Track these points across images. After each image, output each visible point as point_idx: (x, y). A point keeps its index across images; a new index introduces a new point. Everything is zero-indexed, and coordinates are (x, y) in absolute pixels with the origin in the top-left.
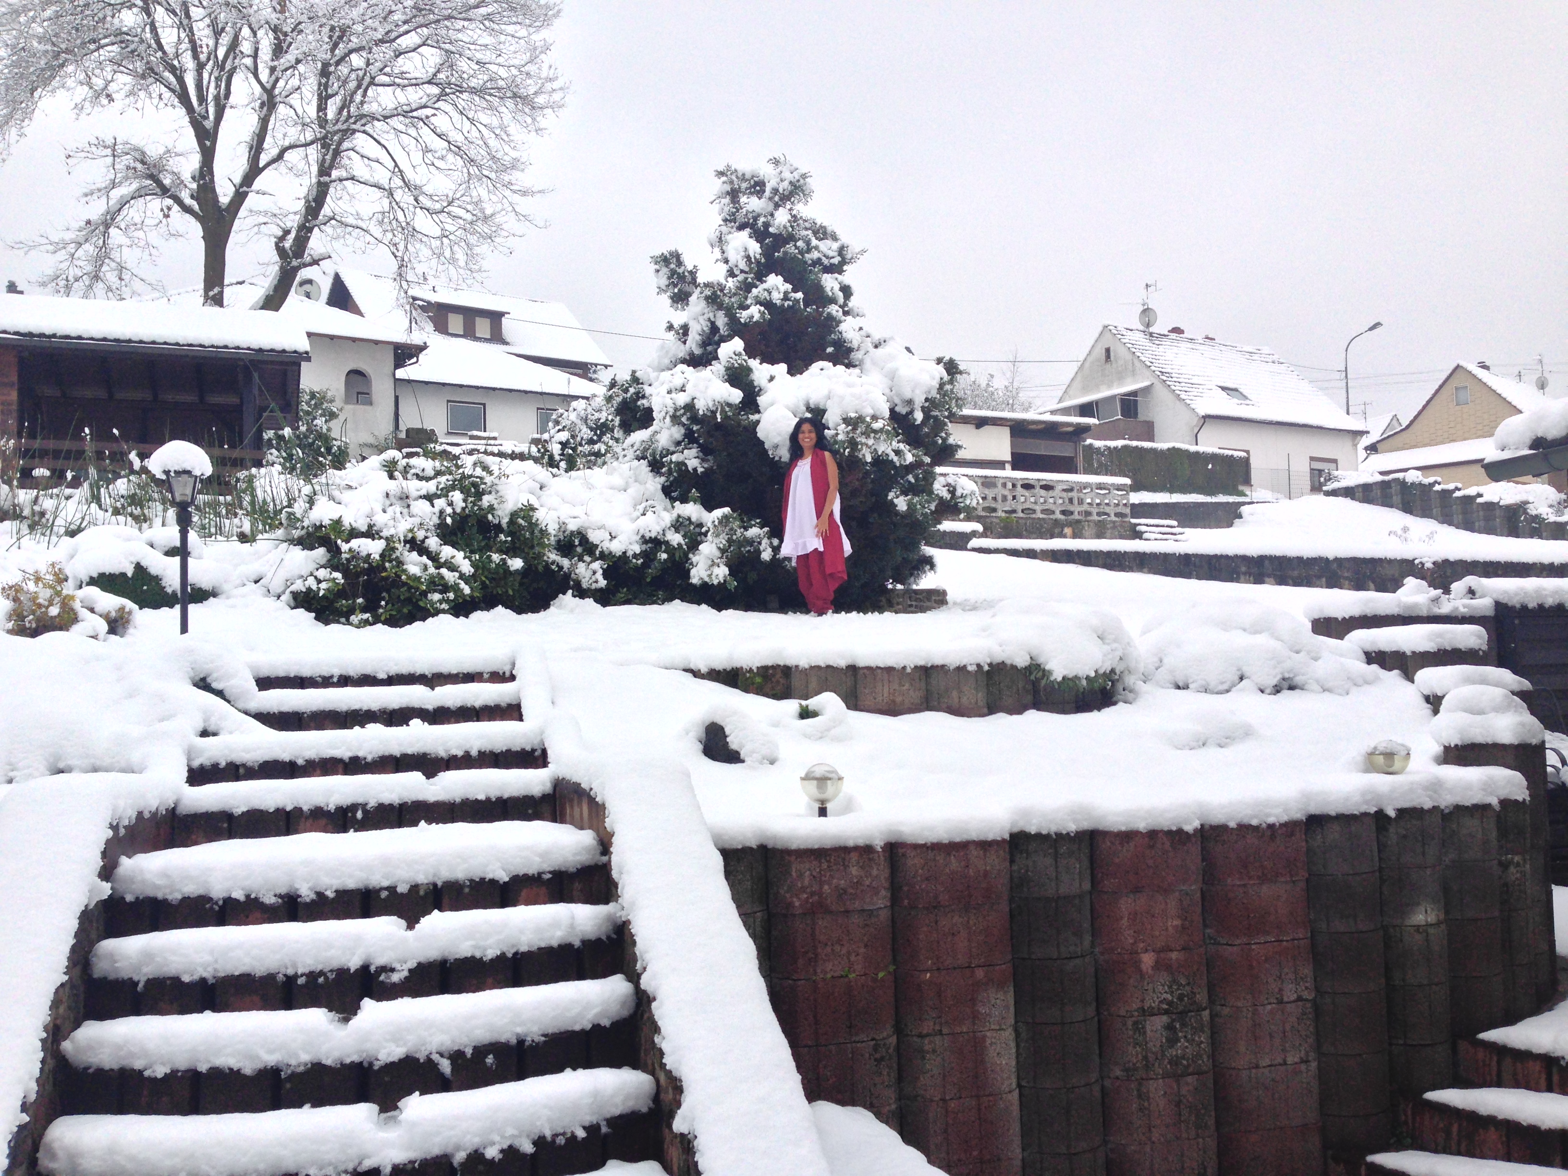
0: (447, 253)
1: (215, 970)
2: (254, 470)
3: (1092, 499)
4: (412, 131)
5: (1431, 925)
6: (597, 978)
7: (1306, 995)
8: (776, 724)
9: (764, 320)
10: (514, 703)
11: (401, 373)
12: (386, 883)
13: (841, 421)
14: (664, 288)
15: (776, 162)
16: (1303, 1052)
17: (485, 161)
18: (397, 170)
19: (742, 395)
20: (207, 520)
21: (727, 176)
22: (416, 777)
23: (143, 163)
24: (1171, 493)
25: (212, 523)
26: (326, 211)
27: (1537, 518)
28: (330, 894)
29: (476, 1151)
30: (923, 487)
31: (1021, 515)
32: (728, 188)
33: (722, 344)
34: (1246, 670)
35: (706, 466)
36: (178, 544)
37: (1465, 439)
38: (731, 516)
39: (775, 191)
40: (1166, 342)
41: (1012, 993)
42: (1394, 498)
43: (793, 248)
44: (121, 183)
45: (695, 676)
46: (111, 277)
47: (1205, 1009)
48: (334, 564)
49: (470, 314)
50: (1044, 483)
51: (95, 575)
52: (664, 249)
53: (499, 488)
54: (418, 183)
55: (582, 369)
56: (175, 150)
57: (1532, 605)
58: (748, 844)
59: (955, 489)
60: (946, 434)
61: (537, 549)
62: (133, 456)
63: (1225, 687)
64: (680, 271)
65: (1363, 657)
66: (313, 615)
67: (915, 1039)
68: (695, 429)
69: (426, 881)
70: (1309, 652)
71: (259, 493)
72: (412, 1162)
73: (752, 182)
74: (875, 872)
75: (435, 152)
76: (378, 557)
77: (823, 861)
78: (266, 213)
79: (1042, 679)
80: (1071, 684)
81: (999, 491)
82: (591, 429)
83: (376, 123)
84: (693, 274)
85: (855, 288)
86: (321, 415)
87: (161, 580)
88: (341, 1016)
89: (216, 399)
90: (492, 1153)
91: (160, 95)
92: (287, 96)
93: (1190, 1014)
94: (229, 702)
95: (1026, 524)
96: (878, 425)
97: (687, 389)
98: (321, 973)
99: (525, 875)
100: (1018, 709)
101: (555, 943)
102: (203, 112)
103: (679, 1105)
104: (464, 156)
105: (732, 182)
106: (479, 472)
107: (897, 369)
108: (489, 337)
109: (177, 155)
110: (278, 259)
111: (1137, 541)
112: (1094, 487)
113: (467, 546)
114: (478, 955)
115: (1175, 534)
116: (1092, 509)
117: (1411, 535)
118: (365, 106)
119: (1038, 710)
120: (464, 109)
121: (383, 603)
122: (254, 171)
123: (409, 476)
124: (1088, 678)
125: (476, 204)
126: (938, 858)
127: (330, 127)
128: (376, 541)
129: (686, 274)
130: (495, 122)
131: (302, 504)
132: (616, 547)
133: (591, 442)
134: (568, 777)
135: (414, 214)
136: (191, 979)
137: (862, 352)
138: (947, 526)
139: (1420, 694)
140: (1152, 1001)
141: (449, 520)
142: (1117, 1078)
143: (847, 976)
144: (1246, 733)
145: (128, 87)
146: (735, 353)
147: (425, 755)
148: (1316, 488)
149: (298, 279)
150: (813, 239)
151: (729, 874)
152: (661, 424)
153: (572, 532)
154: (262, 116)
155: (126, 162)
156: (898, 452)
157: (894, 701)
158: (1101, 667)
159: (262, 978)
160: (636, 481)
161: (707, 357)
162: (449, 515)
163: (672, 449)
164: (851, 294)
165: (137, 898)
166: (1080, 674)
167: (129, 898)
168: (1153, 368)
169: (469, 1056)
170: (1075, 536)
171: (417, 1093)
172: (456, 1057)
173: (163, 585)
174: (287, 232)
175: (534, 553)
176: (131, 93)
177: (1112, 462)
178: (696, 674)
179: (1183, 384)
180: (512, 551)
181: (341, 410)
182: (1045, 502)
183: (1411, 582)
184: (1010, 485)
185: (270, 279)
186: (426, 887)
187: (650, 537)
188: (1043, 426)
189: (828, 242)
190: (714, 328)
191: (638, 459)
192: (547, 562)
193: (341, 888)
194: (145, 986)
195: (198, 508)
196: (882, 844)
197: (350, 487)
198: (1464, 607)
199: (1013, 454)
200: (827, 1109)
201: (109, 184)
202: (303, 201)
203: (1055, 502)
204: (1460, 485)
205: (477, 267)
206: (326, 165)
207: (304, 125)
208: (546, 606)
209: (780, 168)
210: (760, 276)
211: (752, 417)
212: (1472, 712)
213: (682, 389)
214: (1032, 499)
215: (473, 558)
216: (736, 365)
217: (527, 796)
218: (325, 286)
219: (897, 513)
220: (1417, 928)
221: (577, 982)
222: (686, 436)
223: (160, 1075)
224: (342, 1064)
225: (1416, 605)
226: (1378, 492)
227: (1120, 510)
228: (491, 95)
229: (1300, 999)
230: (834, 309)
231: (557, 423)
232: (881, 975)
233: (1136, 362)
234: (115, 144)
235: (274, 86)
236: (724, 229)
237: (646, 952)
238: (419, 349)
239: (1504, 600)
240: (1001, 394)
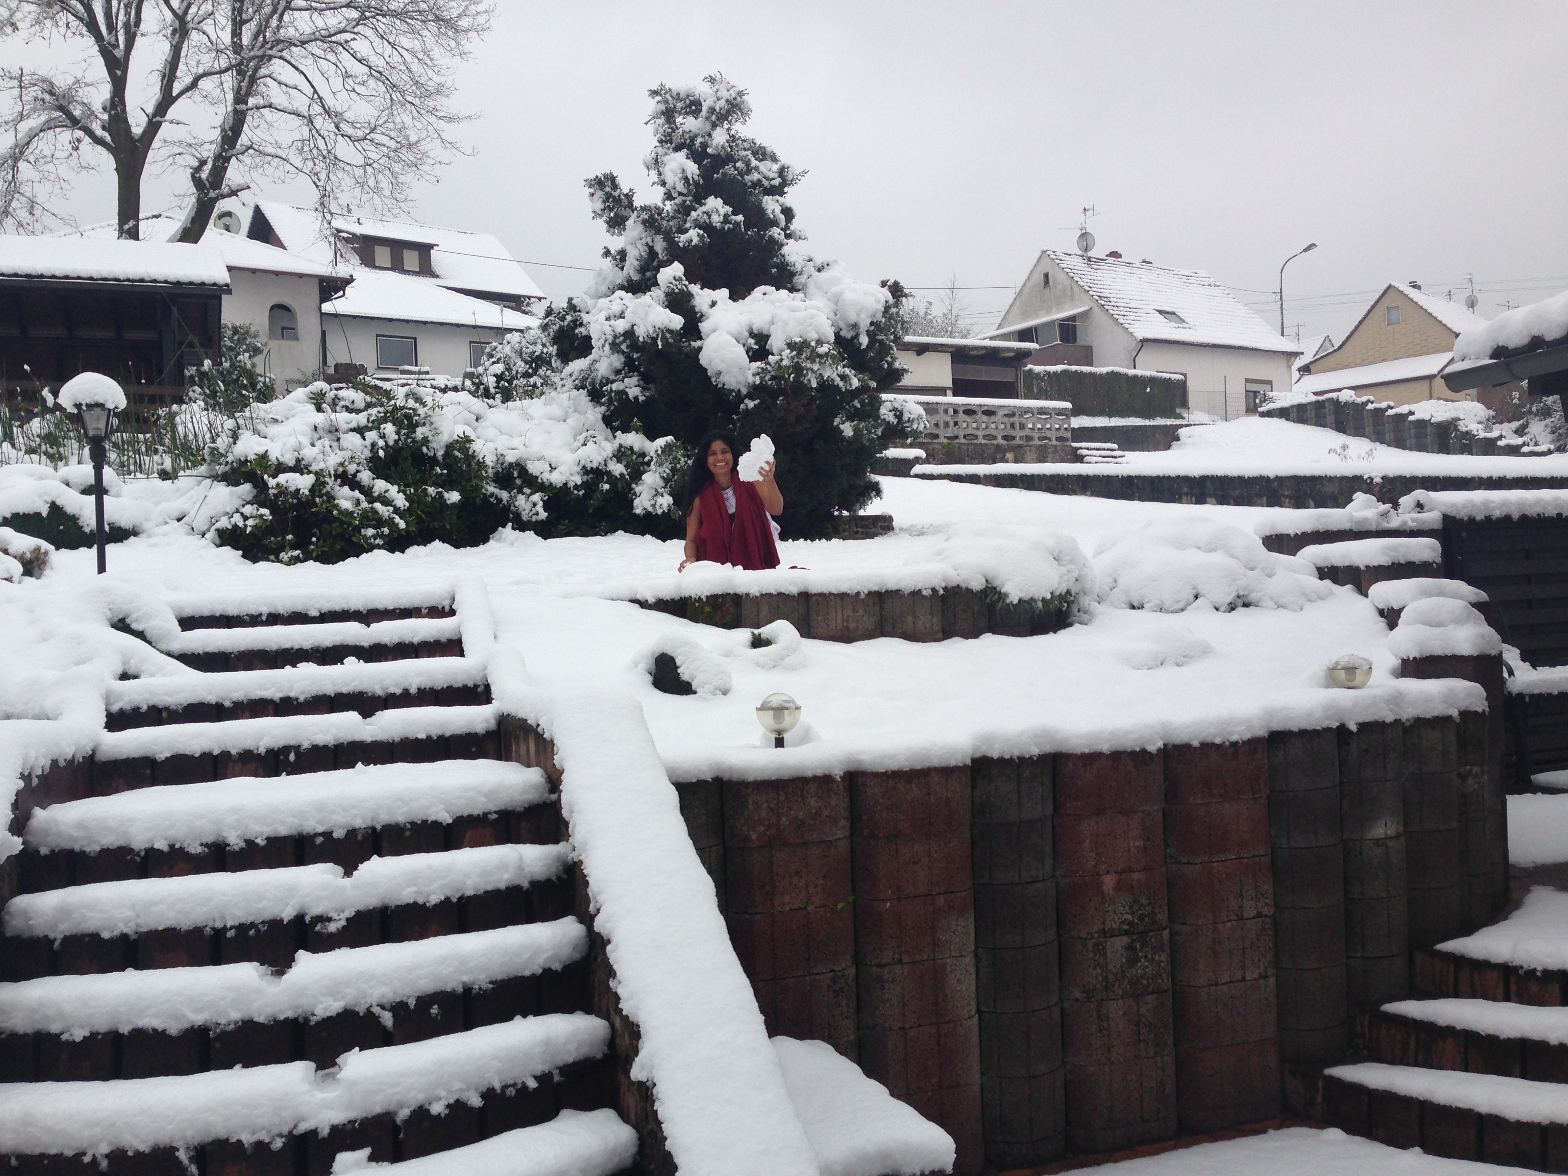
0: (371, 182)
1: (137, 925)
2: (175, 407)
3: (1034, 424)
4: (331, 57)
5: (1391, 838)
6: (547, 921)
7: (1265, 911)
8: (728, 654)
9: (703, 243)
10: (455, 638)
11: (327, 307)
12: (320, 829)
13: (785, 347)
14: (600, 212)
15: (712, 80)
16: (1262, 967)
17: (408, 86)
18: (316, 96)
19: (683, 321)
20: (126, 458)
21: (661, 95)
22: (353, 716)
23: (51, 93)
24: (1110, 417)
25: (132, 461)
26: (243, 140)
27: (1468, 434)
28: (261, 842)
29: (421, 1107)
30: (870, 411)
31: (964, 441)
32: (662, 107)
33: (661, 269)
34: (1202, 589)
35: (647, 394)
36: (92, 481)
37: (1396, 359)
38: (674, 445)
39: (712, 110)
40: (1103, 266)
41: (972, 919)
42: (1328, 417)
43: (732, 169)
44: (28, 116)
45: (642, 607)
46: (23, 215)
47: (1165, 929)
48: (261, 498)
49: (398, 247)
50: (986, 408)
51: (8, 515)
52: (599, 171)
53: (433, 419)
54: (339, 110)
55: (515, 302)
56: (85, 81)
57: (1479, 517)
58: (703, 778)
59: (901, 413)
60: (892, 358)
61: (474, 482)
62: (46, 392)
63: (1180, 606)
64: (616, 194)
65: (1316, 572)
66: (241, 552)
67: (874, 969)
68: (635, 356)
69: (363, 826)
70: (1263, 569)
71: (180, 429)
72: (352, 1122)
73: (688, 102)
74: (834, 802)
75: (356, 77)
76: (307, 492)
77: (781, 792)
78: (181, 143)
79: (998, 602)
80: (1027, 606)
81: (941, 417)
82: (526, 362)
83: (293, 49)
84: (629, 197)
85: (796, 210)
86: (245, 351)
87: (78, 519)
88: (274, 969)
89: (133, 335)
90: (438, 1109)
91: (68, 24)
92: (199, 23)
93: (1150, 934)
94: (150, 643)
95: (968, 450)
96: (823, 349)
97: (626, 315)
98: (252, 925)
99: (470, 816)
100: (973, 633)
101: (502, 886)
102: (113, 40)
103: (636, 1052)
104: (387, 82)
105: (666, 102)
106: (411, 403)
107: (841, 293)
108: (418, 270)
109: (87, 85)
110: (195, 191)
111: (1079, 464)
112: (1035, 412)
113: (401, 480)
114: (421, 901)
115: (1116, 457)
116: (1034, 434)
117: (1350, 452)
118: (281, 31)
119: (994, 633)
120: (384, 32)
121: (314, 539)
122: (167, 101)
123: (338, 408)
124: (1044, 600)
125: (400, 131)
126: (899, 786)
127: (246, 54)
128: (305, 476)
129: (622, 197)
130: (417, 45)
131: (225, 439)
132: (557, 478)
133: (526, 375)
134: (513, 713)
135: (335, 142)
136: (112, 935)
137: (805, 276)
138: (893, 453)
139: (1374, 608)
140: (1113, 923)
141: (381, 453)
142: (1077, 1000)
143: (805, 908)
144: (1205, 651)
145: (32, 16)
146: (675, 278)
147: (361, 693)
148: (1252, 409)
149: (216, 212)
150: (753, 159)
151: (685, 809)
152: (600, 353)
153: (511, 464)
154: (174, 43)
155: (34, 94)
156: (843, 377)
157: (847, 628)
158: (1057, 588)
159: (188, 932)
160: (575, 411)
161: (646, 284)
162: (382, 448)
163: (612, 377)
164: (793, 217)
165: (53, 851)
166: (1036, 596)
167: (44, 851)
168: (1091, 293)
169: (412, 1007)
170: (1016, 461)
171: (357, 1049)
172: (398, 1008)
173: (81, 524)
174: (203, 163)
175: (471, 486)
176: (38, 22)
177: (1051, 387)
178: (643, 604)
179: (1121, 309)
180: (449, 485)
181: (266, 344)
182: (987, 427)
183: (1360, 497)
184: (951, 412)
185: (187, 211)
186: (364, 831)
187: (592, 468)
188: (984, 352)
189: (768, 163)
190: (652, 253)
191: (577, 388)
192: (485, 495)
193: (272, 835)
194: (61, 944)
195: (115, 445)
196: (842, 773)
197: (275, 421)
198: (1413, 521)
199: (953, 380)
200: (786, 1043)
201: (17, 117)
202: (219, 129)
203: (997, 427)
204: (1392, 404)
205: (403, 197)
206: (243, 92)
207: (217, 51)
208: (485, 540)
209: (717, 87)
210: (699, 199)
211: (693, 344)
212: (1431, 625)
213: (622, 316)
214: (974, 425)
215: (408, 492)
216: (677, 290)
217: (470, 733)
218: (245, 218)
219: (843, 439)
220: (1377, 842)
221: (526, 926)
222: (626, 364)
223: (78, 1040)
224: (275, 1020)
225: (1365, 520)
226: (1311, 413)
227: (1061, 433)
228: (412, 18)
229: (1260, 915)
230: (776, 232)
231: (491, 356)
232: (840, 906)
233: (1075, 288)
234: (22, 75)
235: (186, 12)
236: (660, 150)
237: (600, 893)
238: (345, 282)
239: (1452, 513)
240: (940, 321)
